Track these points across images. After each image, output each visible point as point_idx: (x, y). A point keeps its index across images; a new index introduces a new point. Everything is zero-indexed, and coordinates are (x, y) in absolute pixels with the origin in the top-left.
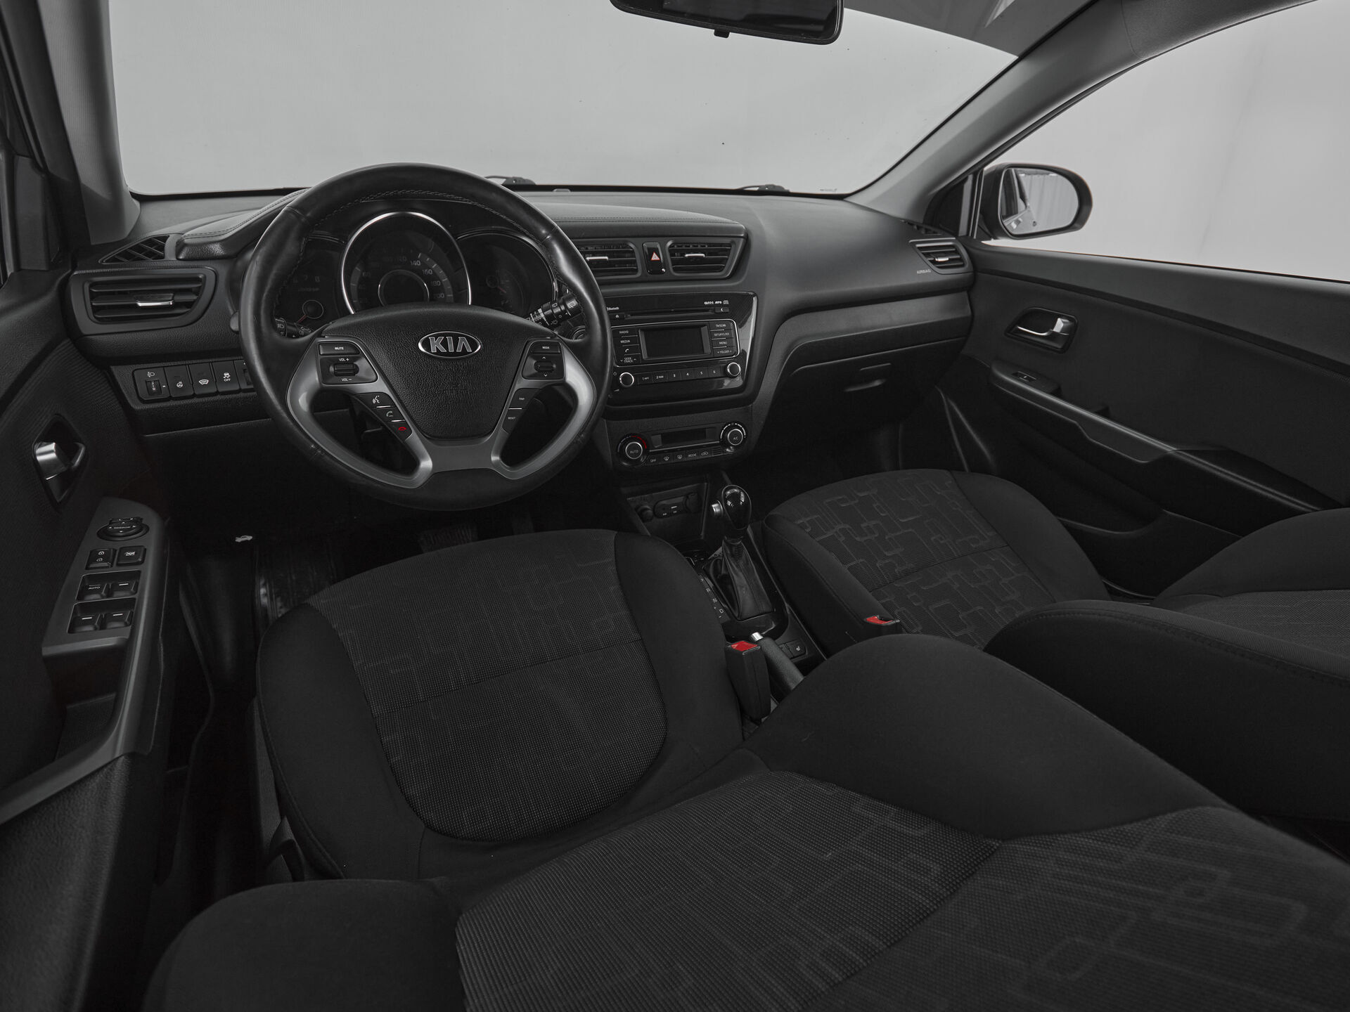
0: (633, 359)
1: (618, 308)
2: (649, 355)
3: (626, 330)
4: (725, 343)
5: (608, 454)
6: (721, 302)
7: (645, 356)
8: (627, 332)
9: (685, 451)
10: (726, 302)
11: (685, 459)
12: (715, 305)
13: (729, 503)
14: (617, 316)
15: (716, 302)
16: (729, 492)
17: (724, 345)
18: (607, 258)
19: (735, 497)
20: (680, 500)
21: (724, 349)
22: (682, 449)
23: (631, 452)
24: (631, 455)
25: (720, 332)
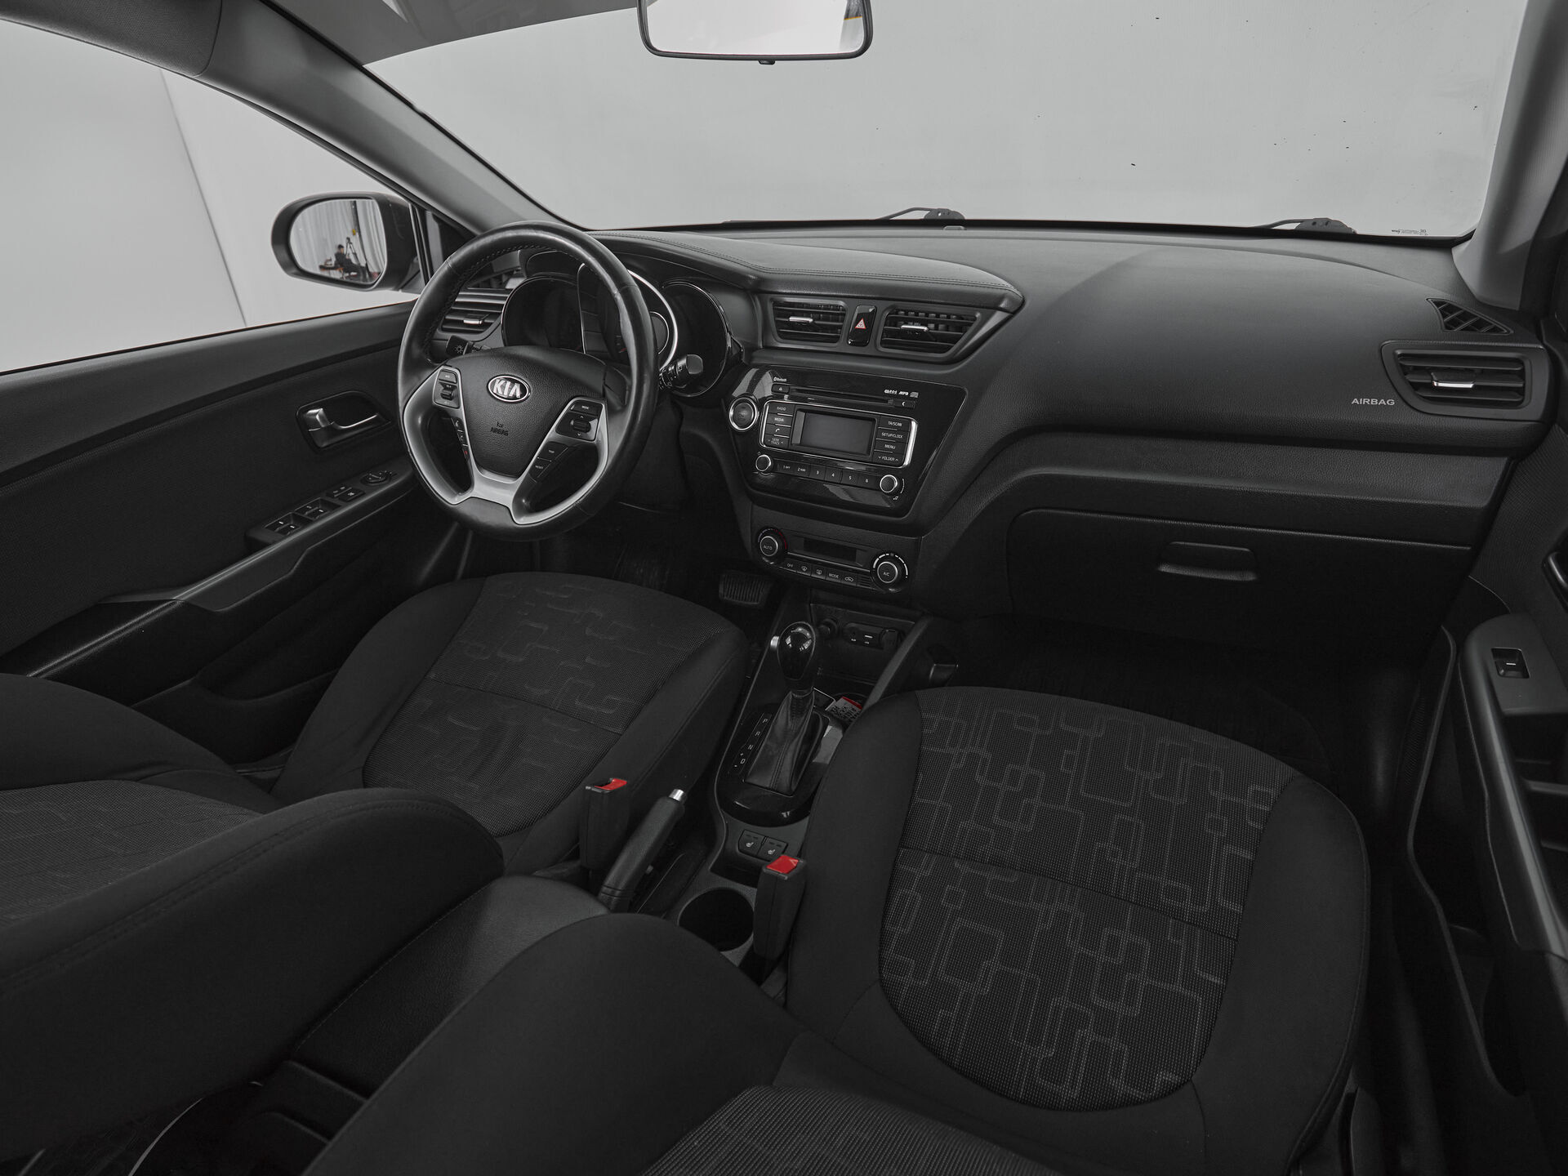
1: (785, 380)
4: (892, 447)
5: (748, 540)
6: (907, 394)
7: (796, 441)
8: (784, 409)
9: (827, 568)
10: (915, 395)
11: (825, 578)
12: (898, 396)
13: (788, 641)
14: (781, 389)
15: (901, 393)
16: (800, 629)
17: (891, 450)
18: (811, 320)
19: (799, 639)
20: (877, 630)
21: (888, 455)
22: (825, 565)
23: (765, 547)
25: (890, 432)
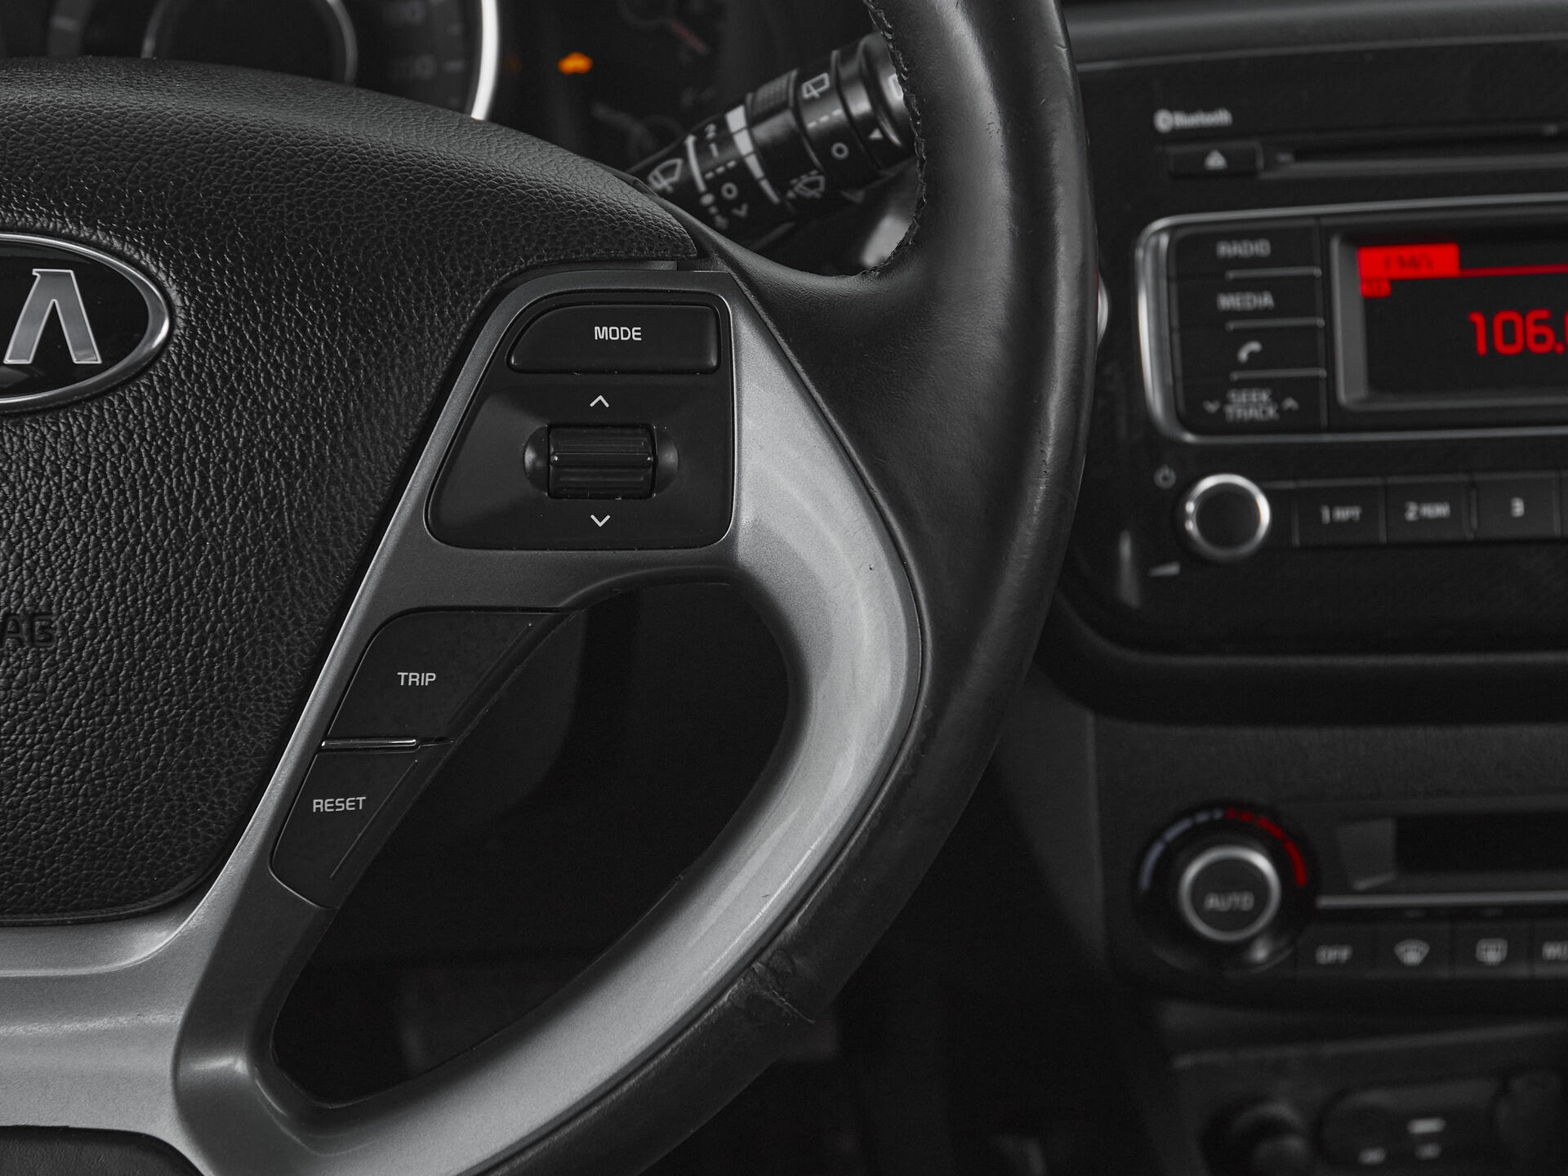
0: (1276, 399)
1: (1222, 117)
2: (1379, 379)
3: (1253, 236)
5: (1085, 891)
7: (1350, 388)
8: (1262, 248)
9: (1529, 925)
11: (1522, 971)
14: (1216, 161)
22: (1510, 912)
23: (1213, 902)
24: (1212, 918)
